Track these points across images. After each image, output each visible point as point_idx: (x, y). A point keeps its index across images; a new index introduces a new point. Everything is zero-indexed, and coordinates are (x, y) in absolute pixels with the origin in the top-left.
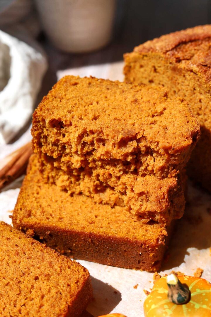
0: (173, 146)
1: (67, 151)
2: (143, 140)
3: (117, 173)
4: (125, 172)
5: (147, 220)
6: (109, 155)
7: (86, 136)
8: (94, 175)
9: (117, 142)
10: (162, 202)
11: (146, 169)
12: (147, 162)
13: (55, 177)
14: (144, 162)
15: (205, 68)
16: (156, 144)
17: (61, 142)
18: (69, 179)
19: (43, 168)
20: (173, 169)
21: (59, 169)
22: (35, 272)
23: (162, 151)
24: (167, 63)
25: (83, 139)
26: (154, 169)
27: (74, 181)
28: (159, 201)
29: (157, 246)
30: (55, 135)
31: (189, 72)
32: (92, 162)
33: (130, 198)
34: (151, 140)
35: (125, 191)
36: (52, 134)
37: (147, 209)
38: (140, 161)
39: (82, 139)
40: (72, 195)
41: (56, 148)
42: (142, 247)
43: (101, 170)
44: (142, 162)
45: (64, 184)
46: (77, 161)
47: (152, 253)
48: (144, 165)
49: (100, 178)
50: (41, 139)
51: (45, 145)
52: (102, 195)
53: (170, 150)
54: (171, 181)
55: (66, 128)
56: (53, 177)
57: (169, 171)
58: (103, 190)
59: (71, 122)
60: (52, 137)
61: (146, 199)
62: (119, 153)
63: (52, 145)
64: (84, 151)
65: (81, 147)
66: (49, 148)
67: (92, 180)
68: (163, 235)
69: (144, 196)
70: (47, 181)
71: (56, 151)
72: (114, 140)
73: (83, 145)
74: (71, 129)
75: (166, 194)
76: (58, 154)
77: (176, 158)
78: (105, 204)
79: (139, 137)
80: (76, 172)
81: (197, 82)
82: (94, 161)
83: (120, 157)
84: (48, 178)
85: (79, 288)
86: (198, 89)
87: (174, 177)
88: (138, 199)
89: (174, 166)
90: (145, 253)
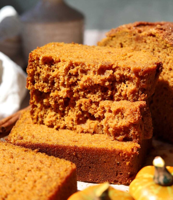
0: (142, 68)
1: (56, 85)
2: (117, 69)
3: (97, 99)
4: (104, 99)
5: (122, 136)
6: (91, 81)
7: (71, 69)
8: (77, 105)
9: (97, 70)
10: (135, 114)
11: (120, 95)
12: (121, 88)
13: (43, 116)
14: (119, 88)
15: (161, 31)
16: (128, 70)
17: (51, 77)
18: (55, 115)
19: (34, 109)
20: (142, 94)
21: (48, 106)
23: (133, 75)
25: (70, 71)
26: (127, 93)
27: (60, 116)
28: (133, 112)
29: (133, 154)
30: (47, 71)
32: (75, 92)
33: (107, 118)
34: (124, 67)
35: (103, 115)
36: (44, 70)
38: (115, 89)
39: (68, 71)
40: (57, 129)
41: (46, 84)
42: (120, 155)
43: (83, 99)
44: (117, 89)
45: (51, 119)
46: (64, 92)
47: (128, 161)
48: (119, 91)
49: (82, 108)
50: (35, 76)
51: (38, 81)
52: (83, 125)
53: (140, 72)
54: (141, 103)
55: (55, 65)
57: (139, 95)
59: (60, 60)
60: (44, 73)
61: (121, 116)
62: (99, 78)
63: (43, 82)
64: (70, 81)
65: (67, 77)
66: (41, 84)
67: (75, 111)
68: (137, 147)
69: (120, 113)
70: (36, 122)
71: (46, 87)
72: (94, 68)
73: (69, 77)
74: (59, 64)
75: (138, 108)
76: (48, 90)
77: (145, 80)
78: (86, 133)
79: (114, 67)
80: (62, 107)
82: (78, 91)
83: (99, 81)
84: (37, 119)
87: (144, 100)
88: (114, 117)
89: (144, 90)
90: (122, 162)
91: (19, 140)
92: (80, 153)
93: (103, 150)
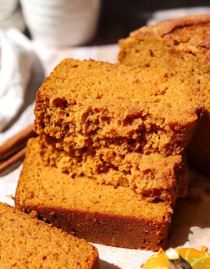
0: (179, 122)
1: (71, 131)
2: (148, 117)
3: (121, 152)
4: (130, 151)
5: (152, 198)
6: (115, 133)
7: (90, 115)
8: (97, 154)
9: (122, 120)
10: (169, 178)
11: (151, 147)
12: (151, 140)
13: (56, 159)
14: (149, 140)
15: (203, 49)
16: (162, 120)
17: (64, 121)
18: (70, 160)
19: (44, 150)
20: (177, 147)
21: (61, 150)
22: (43, 252)
23: (167, 128)
24: (164, 46)
25: (88, 118)
26: (159, 147)
27: (76, 162)
28: (166, 177)
29: (164, 224)
30: (59, 115)
31: (188, 54)
32: (96, 141)
33: (135, 176)
34: (157, 117)
35: (129, 170)
36: (56, 114)
37: (153, 187)
38: (145, 139)
39: (86, 117)
40: (73, 177)
41: (58, 128)
42: (149, 225)
43: (104, 149)
44: (146, 140)
45: (65, 165)
46: (81, 141)
47: (158, 231)
48: (149, 143)
49: (103, 158)
50: (44, 119)
51: (48, 125)
52: (105, 175)
53: (177, 126)
54: (176, 158)
55: (70, 107)
56: (54, 159)
57: (174, 149)
58: (106, 171)
59: (75, 101)
60: (55, 117)
61: (152, 177)
62: (124, 131)
63: (55, 125)
64: (89, 130)
65: (85, 126)
66: (52, 128)
67: (95, 160)
68: (169, 213)
69: (150, 173)
70: (47, 164)
71: (59, 132)
72: (119, 117)
73: (87, 124)
74: (76, 108)
75: (172, 171)
76: (61, 135)
77: (182, 135)
78: (107, 185)
79: (144, 114)
80: (78, 153)
81: (195, 63)
82: (98, 140)
83: (125, 134)
84: (49, 160)
85: (90, 266)
86: (196, 70)
87: (179, 154)
88: (143, 177)
89: (179, 143)
90: (152, 231)
91: (29, 199)
92: (102, 220)
93: (130, 218)
